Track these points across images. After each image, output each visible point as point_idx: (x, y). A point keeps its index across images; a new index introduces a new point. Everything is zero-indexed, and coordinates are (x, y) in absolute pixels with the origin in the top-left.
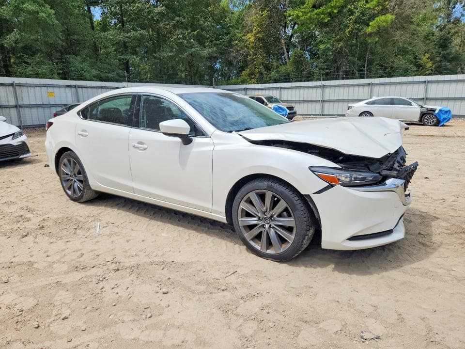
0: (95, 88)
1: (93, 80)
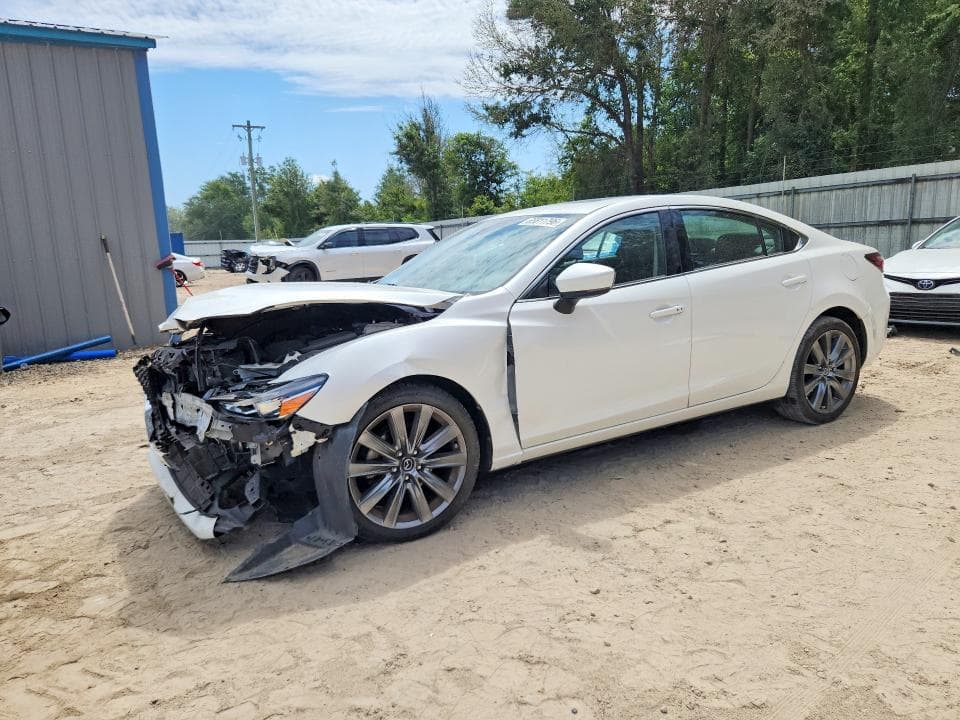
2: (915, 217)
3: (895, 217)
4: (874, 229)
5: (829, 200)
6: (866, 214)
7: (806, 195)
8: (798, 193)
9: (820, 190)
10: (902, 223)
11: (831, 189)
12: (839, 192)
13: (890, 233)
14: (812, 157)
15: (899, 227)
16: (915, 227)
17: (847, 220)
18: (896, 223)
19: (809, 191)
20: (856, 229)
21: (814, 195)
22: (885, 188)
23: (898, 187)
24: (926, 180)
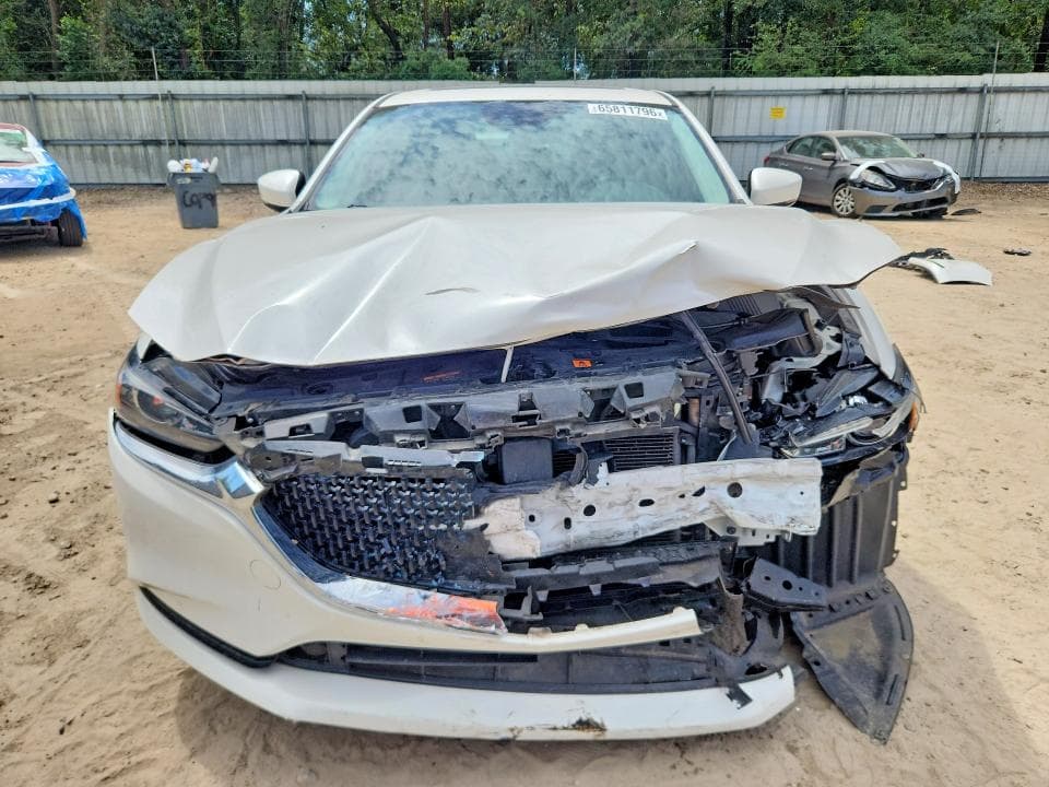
0: (894, 93)
1: (904, 74)
2: (312, 138)
3: (292, 137)
4: (273, 148)
5: (216, 110)
6: (262, 132)
7: (188, 103)
8: (177, 99)
9: (203, 98)
10: (302, 144)
11: (216, 98)
12: (227, 103)
13: (290, 152)
14: (168, 54)
15: (298, 147)
16: (313, 147)
17: (242, 136)
18: (294, 143)
19: (191, 98)
20: (254, 148)
21: (197, 104)
22: (277, 103)
23: (290, 104)
24: (315, 99)
